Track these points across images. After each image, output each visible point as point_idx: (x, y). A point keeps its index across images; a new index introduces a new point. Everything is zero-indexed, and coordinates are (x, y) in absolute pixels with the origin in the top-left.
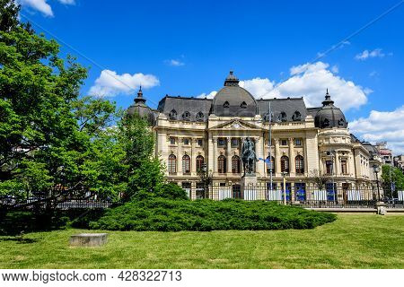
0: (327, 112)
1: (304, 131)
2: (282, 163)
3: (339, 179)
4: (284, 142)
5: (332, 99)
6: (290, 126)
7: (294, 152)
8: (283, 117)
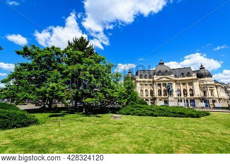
0: (202, 71)
1: (192, 79)
2: (184, 92)
3: (210, 98)
4: (184, 84)
5: (204, 67)
6: (186, 78)
7: (188, 87)
8: (183, 75)
